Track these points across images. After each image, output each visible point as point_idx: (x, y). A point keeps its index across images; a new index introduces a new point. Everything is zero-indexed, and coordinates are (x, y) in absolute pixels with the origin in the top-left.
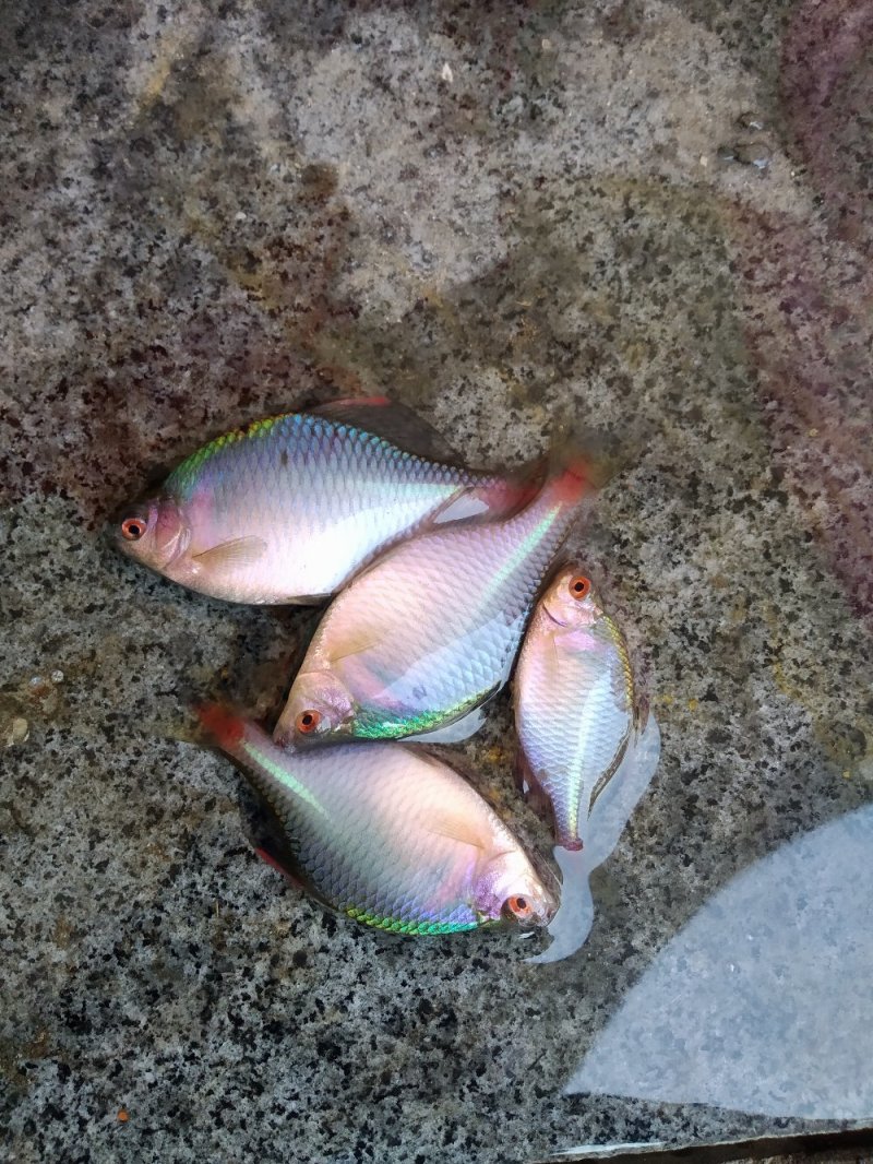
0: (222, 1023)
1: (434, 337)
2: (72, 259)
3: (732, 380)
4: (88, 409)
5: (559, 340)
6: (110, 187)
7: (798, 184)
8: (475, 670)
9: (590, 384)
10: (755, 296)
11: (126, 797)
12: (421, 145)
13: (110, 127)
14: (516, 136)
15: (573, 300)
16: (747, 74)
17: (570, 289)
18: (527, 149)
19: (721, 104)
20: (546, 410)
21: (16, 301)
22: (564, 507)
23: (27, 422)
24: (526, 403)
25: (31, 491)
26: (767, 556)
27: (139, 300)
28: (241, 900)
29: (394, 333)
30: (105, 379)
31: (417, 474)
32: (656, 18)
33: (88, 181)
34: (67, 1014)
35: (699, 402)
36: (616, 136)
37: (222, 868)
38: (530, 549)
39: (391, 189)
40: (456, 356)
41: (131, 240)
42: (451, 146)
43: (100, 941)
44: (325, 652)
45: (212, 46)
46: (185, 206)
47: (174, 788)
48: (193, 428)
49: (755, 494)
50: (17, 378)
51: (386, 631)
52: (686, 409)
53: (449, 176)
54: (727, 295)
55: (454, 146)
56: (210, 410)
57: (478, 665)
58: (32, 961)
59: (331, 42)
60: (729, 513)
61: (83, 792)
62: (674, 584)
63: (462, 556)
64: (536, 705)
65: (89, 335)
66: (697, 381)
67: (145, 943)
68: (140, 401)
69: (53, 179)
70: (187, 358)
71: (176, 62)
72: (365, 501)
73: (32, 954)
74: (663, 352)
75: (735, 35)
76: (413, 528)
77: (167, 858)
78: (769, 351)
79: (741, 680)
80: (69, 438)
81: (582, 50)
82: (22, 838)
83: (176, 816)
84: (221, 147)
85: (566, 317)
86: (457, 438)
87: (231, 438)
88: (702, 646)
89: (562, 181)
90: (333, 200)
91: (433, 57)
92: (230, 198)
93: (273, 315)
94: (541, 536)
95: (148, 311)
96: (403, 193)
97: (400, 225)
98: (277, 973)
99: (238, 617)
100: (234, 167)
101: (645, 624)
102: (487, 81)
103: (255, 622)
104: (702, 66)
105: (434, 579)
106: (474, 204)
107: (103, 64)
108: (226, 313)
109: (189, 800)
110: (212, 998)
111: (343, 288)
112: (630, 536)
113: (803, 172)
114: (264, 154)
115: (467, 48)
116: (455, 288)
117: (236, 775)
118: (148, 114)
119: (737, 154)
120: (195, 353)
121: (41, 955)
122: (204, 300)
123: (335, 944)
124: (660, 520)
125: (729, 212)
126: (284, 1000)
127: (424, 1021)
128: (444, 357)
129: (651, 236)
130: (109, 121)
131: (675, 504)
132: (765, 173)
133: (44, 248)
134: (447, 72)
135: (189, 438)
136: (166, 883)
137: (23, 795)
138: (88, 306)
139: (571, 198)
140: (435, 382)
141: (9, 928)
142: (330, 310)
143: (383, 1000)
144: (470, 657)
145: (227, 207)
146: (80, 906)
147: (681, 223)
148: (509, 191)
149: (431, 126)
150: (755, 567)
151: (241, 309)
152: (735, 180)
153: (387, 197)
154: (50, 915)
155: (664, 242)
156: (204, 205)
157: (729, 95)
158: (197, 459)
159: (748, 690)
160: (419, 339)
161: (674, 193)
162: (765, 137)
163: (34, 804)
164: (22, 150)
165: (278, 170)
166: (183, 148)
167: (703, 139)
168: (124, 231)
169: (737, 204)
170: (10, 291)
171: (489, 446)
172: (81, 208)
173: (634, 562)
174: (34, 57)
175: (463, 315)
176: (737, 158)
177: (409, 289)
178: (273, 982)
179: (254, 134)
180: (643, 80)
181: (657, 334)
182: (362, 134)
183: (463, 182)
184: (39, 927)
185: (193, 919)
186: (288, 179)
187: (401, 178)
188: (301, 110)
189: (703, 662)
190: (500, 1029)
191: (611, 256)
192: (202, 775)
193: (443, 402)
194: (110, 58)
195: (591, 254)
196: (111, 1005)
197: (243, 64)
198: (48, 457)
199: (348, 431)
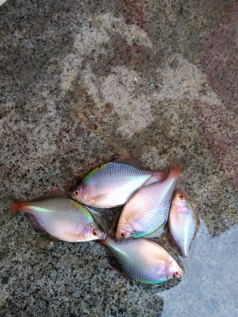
0: (108, 311)
2: (53, 130)
3: (209, 144)
4: (61, 165)
5: (169, 139)
6: (60, 112)
7: (218, 98)
9: (177, 148)
10: (211, 125)
12: (132, 97)
13: (59, 97)
14: (153, 93)
16: (203, 74)
17: (169, 127)
19: (199, 81)
20: (168, 155)
21: (40, 141)
22: (175, 178)
23: (46, 169)
25: (49, 186)
28: (110, 280)
29: (130, 140)
30: (64, 157)
32: (182, 63)
33: (55, 111)
34: (70, 314)
37: (104, 273)
38: (169, 189)
39: (126, 107)
40: (145, 144)
41: (67, 124)
42: (139, 96)
43: (77, 294)
44: (124, 218)
45: (81, 77)
46: (79, 115)
47: (91, 255)
48: (86, 167)
52: (199, 152)
53: (139, 103)
56: (90, 162)
57: (161, 218)
58: (60, 301)
59: (108, 74)
63: (154, 192)
64: (175, 225)
65: (59, 147)
67: (87, 293)
69: (46, 111)
70: (83, 151)
71: (73, 81)
73: (60, 300)
74: (192, 139)
75: (200, 65)
76: (141, 186)
78: (216, 137)
79: (220, 214)
81: (166, 71)
82: (55, 271)
83: (92, 261)
86: (148, 163)
88: (210, 207)
89: (165, 102)
90: (113, 111)
91: (132, 76)
92: (89, 113)
94: (171, 185)
95: (73, 140)
97: (129, 116)
98: (120, 297)
99: (102, 211)
100: (89, 105)
101: (196, 203)
102: (145, 80)
103: (105, 212)
104: (193, 73)
107: (55, 83)
109: (94, 257)
110: (105, 305)
111: (117, 131)
113: (219, 95)
115: (140, 73)
117: (105, 249)
118: (67, 94)
119: (203, 92)
120: (85, 149)
121: (62, 300)
123: (133, 288)
124: (197, 178)
125: (203, 106)
126: (122, 303)
127: (156, 304)
128: (143, 145)
129: (186, 113)
130: (58, 96)
131: (200, 174)
132: (210, 96)
133: (46, 128)
134: (136, 79)
136: (91, 278)
137: (54, 260)
138: (58, 140)
139: (167, 106)
140: (141, 151)
141: (54, 294)
143: (146, 300)
146: (71, 286)
147: (193, 109)
148: (153, 106)
149: (133, 92)
152: (204, 98)
154: (64, 289)
155: (189, 114)
157: (200, 79)
159: (221, 216)
160: (136, 141)
161: (190, 103)
162: (209, 88)
163: (57, 262)
164: (38, 105)
165: (99, 105)
166: (76, 101)
167: (195, 90)
168: (65, 122)
169: (205, 104)
170: (39, 138)
171: (155, 165)
172: (54, 117)
174: (38, 82)
175: (146, 135)
176: (204, 93)
177: (133, 130)
178: (119, 299)
179: (93, 97)
180: (180, 77)
181: (191, 135)
182: (118, 95)
183: (142, 104)
184: (61, 293)
186: (102, 107)
187: (128, 105)
189: (211, 211)
190: (174, 304)
191: (178, 118)
192: (97, 251)
193: (143, 155)
194: (57, 81)
196: (81, 310)
197: (88, 81)
198: (52, 177)
199: (124, 165)
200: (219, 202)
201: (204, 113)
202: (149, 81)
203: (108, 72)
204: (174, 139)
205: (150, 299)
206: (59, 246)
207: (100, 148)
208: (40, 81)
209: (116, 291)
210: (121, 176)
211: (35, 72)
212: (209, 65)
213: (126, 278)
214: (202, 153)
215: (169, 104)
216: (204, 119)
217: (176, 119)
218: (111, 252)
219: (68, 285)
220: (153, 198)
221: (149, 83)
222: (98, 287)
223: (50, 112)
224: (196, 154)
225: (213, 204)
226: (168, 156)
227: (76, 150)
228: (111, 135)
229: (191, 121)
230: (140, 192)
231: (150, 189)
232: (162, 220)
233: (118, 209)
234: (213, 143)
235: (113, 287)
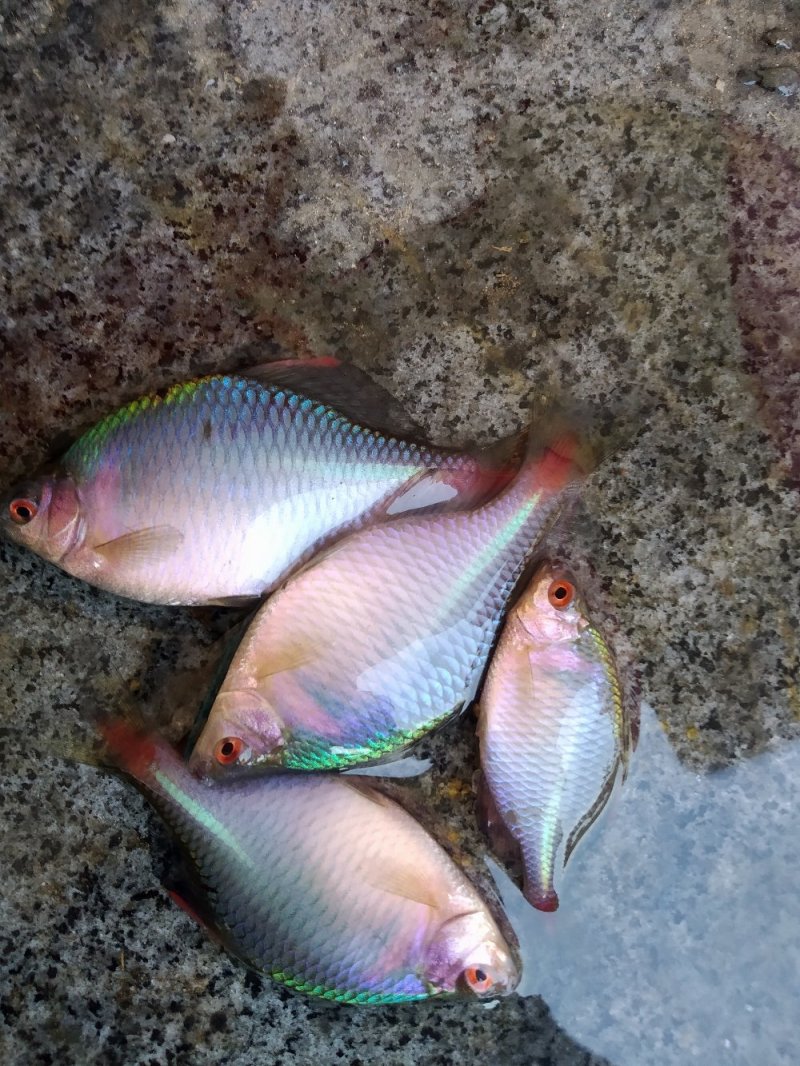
1: (395, 286)
3: (748, 346)
5: (544, 293)
6: (17, 102)
8: (433, 692)
9: (579, 347)
10: (777, 248)
11: (16, 828)
13: (18, 29)
14: (499, 51)
15: (561, 247)
17: (559, 233)
18: (511, 66)
20: (527, 378)
22: (545, 495)
24: (502, 367)
26: (785, 557)
27: (46, 238)
28: (151, 951)
29: (347, 281)
31: (369, 452)
35: (708, 372)
36: (616, 54)
37: (128, 913)
38: (503, 546)
39: (348, 110)
40: (420, 310)
41: (39, 165)
42: (421, 60)
44: (251, 666)
46: (104, 126)
47: (73, 819)
48: (105, 390)
49: (772, 484)
51: (326, 644)
52: (693, 380)
53: (418, 96)
54: (744, 246)
55: (425, 60)
57: (437, 685)
60: (741, 505)
62: (673, 590)
63: (420, 552)
66: (707, 346)
67: (38, 998)
68: (43, 356)
70: (100, 307)
72: (305, 484)
74: (667, 312)
76: (363, 516)
77: (64, 899)
79: (749, 705)
83: (75, 851)
84: (149, 57)
85: (552, 266)
86: (420, 408)
87: (145, 404)
88: (705, 663)
90: (279, 121)
92: (157, 118)
93: (203, 256)
94: (517, 530)
95: (57, 250)
96: (362, 115)
97: (358, 152)
99: (153, 617)
100: (163, 82)
101: (637, 637)
103: (172, 624)
105: (385, 580)
106: (447, 129)
108: (147, 253)
109: (90, 834)
111: (287, 226)
112: (623, 530)
114: (198, 67)
116: (421, 229)
117: (146, 805)
118: (64, 16)
119: (760, 79)
120: (110, 300)
122: (122, 237)
123: (260, 1006)
124: (658, 512)
125: (748, 148)
128: (406, 311)
129: (656, 173)
135: (99, 402)
136: (63, 929)
139: (562, 125)
140: (395, 341)
142: (271, 252)
144: (426, 676)
145: (154, 128)
147: (691, 159)
148: (488, 115)
149: (397, 36)
150: (770, 571)
151: (165, 248)
152: (756, 109)
153: (343, 118)
155: (671, 181)
156: (126, 125)
158: (103, 427)
159: (757, 717)
160: (376, 288)
161: (684, 123)
165: (215, 85)
166: (103, 57)
167: (722, 61)
168: (31, 155)
169: (759, 138)
171: (457, 419)
173: (626, 561)
175: (429, 261)
176: (759, 84)
177: (367, 229)
178: (186, 1047)
179: (188, 42)
181: (661, 290)
182: (315, 45)
185: (93, 971)
186: (226, 96)
187: (361, 97)
188: (244, 15)
189: (705, 683)
191: (608, 195)
192: (107, 804)
193: (403, 364)
195: (583, 192)
199: (287, 398)
200: (755, 646)
201: (745, 184)
204: (571, 302)
209: (175, 1007)
213: (229, 956)
215: (571, 119)
216: (742, 215)
217: (599, 197)
220: (413, 585)
221: (482, 1)
222: (90, 977)
224: (677, 388)
225: (721, 651)
226: (530, 384)
227: (65, 301)
228: (252, 243)
229: (676, 216)
230: (351, 544)
231: (406, 535)
232: (446, 698)
233: (235, 616)
234: (773, 341)
235: (161, 986)
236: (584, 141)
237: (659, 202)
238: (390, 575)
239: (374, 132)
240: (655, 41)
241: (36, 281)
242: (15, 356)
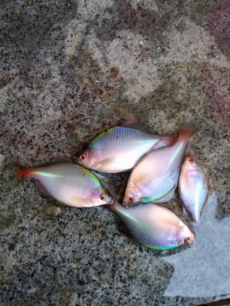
0: (117, 278)
1: (147, 105)
3: (219, 108)
4: (66, 131)
6: (65, 77)
7: (227, 60)
8: (169, 183)
9: (185, 112)
10: (221, 87)
12: (138, 60)
13: (63, 63)
14: (160, 56)
15: (178, 93)
16: (211, 36)
17: (177, 90)
18: (163, 59)
19: (207, 44)
20: (176, 119)
21: (45, 107)
23: (52, 135)
24: (171, 118)
25: (55, 152)
27: (75, 104)
29: (137, 105)
30: (70, 123)
31: (148, 138)
32: (189, 25)
34: (78, 280)
35: (212, 114)
36: (183, 54)
37: (112, 239)
39: (132, 71)
40: (153, 109)
42: (145, 60)
44: (132, 183)
45: (85, 42)
46: (83, 80)
50: (48, 125)
51: (147, 176)
54: (215, 88)
55: (146, 60)
56: (96, 128)
59: (113, 38)
60: (223, 139)
61: (76, 224)
62: (212, 158)
64: (185, 190)
65: (64, 113)
68: (79, 128)
69: (51, 77)
71: (77, 46)
74: (202, 103)
75: (207, 28)
76: (149, 151)
77: (98, 238)
78: (226, 100)
80: (63, 138)
81: (172, 35)
82: (62, 237)
84: (90, 65)
85: (177, 97)
87: (103, 134)
88: (221, 171)
89: (172, 66)
91: (138, 39)
94: (180, 149)
95: (78, 106)
96: (135, 72)
97: (135, 80)
99: (109, 176)
100: (94, 70)
102: (151, 44)
103: (113, 177)
104: (201, 35)
106: (152, 73)
107: (59, 48)
110: (114, 272)
111: (123, 96)
112: (200, 147)
114: (101, 66)
115: (145, 37)
116: (150, 93)
117: (113, 215)
119: (212, 55)
120: (90, 115)
121: (70, 266)
124: (207, 143)
126: (132, 270)
127: (167, 271)
129: (195, 76)
130: (62, 62)
131: (210, 138)
132: (219, 58)
134: (141, 43)
135: (91, 135)
138: (63, 106)
140: (148, 116)
141: (61, 260)
142: (121, 101)
143: (156, 267)
145: (94, 80)
148: (160, 69)
149: (139, 56)
152: (212, 61)
153: (131, 73)
154: (71, 256)
155: (198, 77)
156: (88, 80)
157: (208, 41)
160: (143, 106)
161: (199, 65)
162: (218, 50)
163: (64, 228)
164: (42, 71)
165: (105, 70)
167: (204, 52)
168: (69, 88)
169: (214, 66)
170: (44, 104)
171: (164, 129)
173: (202, 153)
176: (212, 56)
180: (187, 40)
181: (200, 99)
182: (123, 59)
184: (69, 259)
186: (107, 72)
187: (134, 69)
188: (108, 55)
189: (222, 175)
193: (151, 120)
194: (61, 47)
195: (181, 82)
196: (89, 277)
197: (93, 45)
198: (58, 143)
199: (131, 129)
201: (213, 76)
202: (155, 45)
203: (113, 37)
204: (182, 103)
205: (160, 265)
206: (66, 212)
207: (106, 114)
208: (44, 48)
209: (125, 257)
210: (128, 141)
211: (38, 39)
212: (217, 27)
213: (135, 244)
214: (212, 116)
215: (176, 68)
216: (213, 82)
217: (184, 82)
218: (119, 217)
219: (76, 251)
220: (162, 162)
221: (155, 47)
222: (106, 254)
223: (54, 78)
225: (224, 169)
226: (177, 120)
228: (117, 100)
229: (200, 84)
231: (159, 153)
232: (172, 184)
233: (125, 174)
234: (223, 106)
236: (180, 72)
237: (196, 82)
238: (157, 161)
239: (138, 75)
240: (190, 50)
241: (75, 113)
242: (73, 128)
